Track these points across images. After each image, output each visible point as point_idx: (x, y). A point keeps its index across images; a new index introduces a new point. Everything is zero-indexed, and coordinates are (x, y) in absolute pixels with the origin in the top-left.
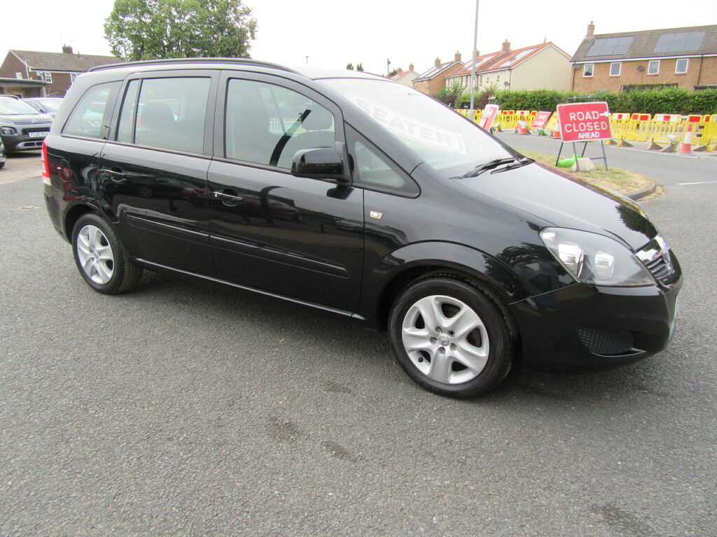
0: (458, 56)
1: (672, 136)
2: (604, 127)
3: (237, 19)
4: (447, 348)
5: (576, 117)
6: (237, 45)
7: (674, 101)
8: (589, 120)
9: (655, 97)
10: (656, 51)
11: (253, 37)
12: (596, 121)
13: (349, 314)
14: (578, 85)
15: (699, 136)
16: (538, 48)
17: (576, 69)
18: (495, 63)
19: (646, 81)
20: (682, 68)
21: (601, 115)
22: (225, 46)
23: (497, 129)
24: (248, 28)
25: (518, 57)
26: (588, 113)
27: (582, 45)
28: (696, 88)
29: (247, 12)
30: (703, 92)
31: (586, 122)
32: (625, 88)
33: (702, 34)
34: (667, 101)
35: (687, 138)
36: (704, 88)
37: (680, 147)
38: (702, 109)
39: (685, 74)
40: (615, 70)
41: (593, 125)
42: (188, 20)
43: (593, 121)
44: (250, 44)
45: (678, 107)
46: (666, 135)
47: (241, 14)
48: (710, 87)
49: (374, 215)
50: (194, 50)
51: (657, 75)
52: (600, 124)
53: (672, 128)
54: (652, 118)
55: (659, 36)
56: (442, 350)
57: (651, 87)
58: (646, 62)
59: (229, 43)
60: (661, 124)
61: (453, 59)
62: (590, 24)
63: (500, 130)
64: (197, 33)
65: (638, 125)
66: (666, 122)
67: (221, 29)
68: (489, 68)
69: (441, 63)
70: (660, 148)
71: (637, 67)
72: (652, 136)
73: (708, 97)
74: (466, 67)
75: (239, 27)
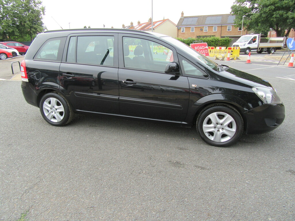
0: (132, 24)
1: (223, 55)
2: (207, 52)
3: (35, 6)
4: (221, 130)
5: (197, 48)
6: (36, 17)
7: (215, 42)
8: (201, 50)
9: (208, 40)
10: (206, 23)
11: (44, 14)
12: (204, 50)
13: (180, 122)
14: (180, 36)
15: (232, 54)
16: (164, 21)
17: (179, 29)
18: (147, 27)
19: (204, 35)
20: (215, 30)
21: (205, 47)
22: (30, 18)
23: (156, 53)
24: (41, 10)
25: (156, 25)
26: (201, 47)
27: (179, 20)
28: (222, 37)
29: (40, 3)
30: (224, 39)
31: (200, 50)
32: (197, 37)
33: (221, 17)
34: (213, 42)
35: (229, 55)
36: (224, 37)
37: (226, 58)
38: (224, 45)
39: (216, 32)
40: (192, 30)
41: (203, 51)
42: (12, 6)
43: (203, 50)
44: (42, 17)
45: (217, 44)
46: (220, 54)
47: (37, 4)
48: (226, 37)
49: (194, 86)
50: (15, 19)
51: (207, 32)
52: (205, 51)
53: (222, 52)
54: (215, 48)
55: (206, 18)
56: (218, 130)
57: (206, 36)
58: (203, 27)
59: (32, 16)
60: (218, 50)
61: (130, 25)
62: (182, 12)
63: (157, 54)
64: (16, 12)
65: (210, 51)
66: (220, 50)
67: (28, 11)
68: (145, 29)
69: (125, 26)
70: (219, 59)
71: (200, 29)
72: (216, 55)
73: (226, 40)
74: (135, 28)
75: (37, 9)
